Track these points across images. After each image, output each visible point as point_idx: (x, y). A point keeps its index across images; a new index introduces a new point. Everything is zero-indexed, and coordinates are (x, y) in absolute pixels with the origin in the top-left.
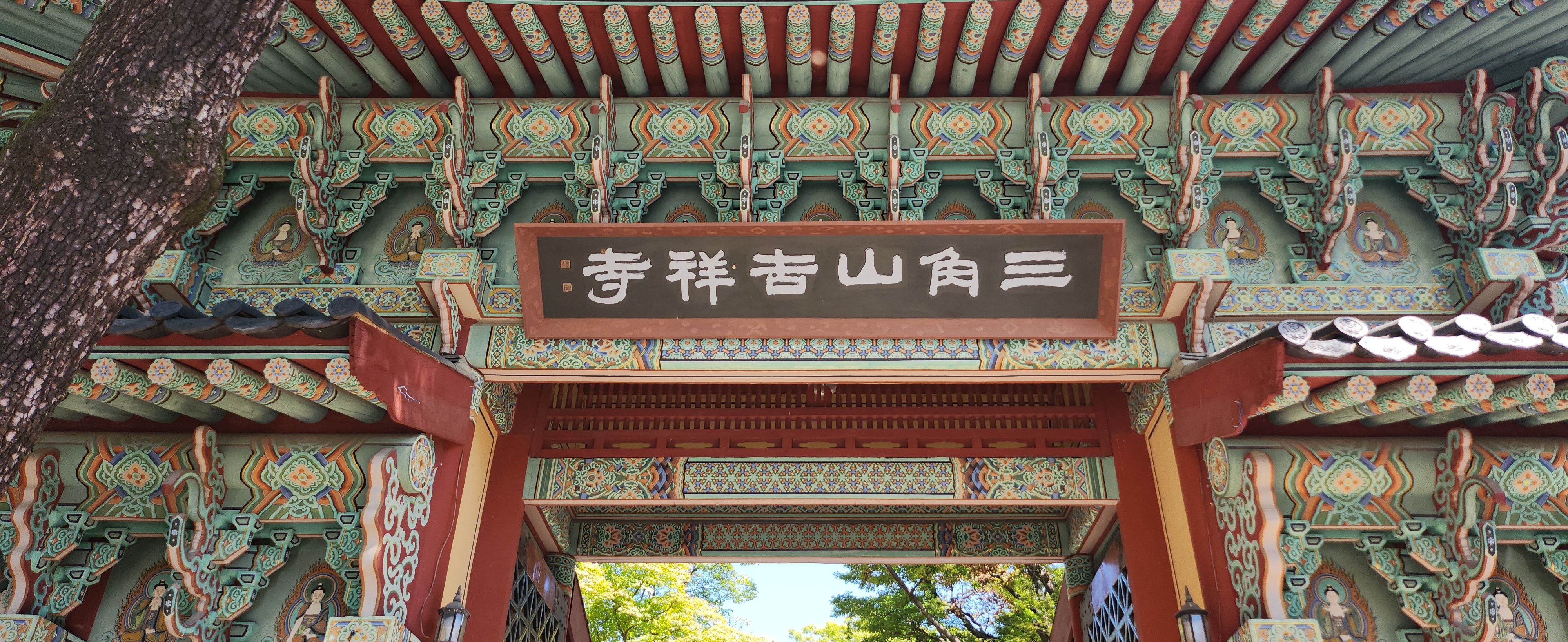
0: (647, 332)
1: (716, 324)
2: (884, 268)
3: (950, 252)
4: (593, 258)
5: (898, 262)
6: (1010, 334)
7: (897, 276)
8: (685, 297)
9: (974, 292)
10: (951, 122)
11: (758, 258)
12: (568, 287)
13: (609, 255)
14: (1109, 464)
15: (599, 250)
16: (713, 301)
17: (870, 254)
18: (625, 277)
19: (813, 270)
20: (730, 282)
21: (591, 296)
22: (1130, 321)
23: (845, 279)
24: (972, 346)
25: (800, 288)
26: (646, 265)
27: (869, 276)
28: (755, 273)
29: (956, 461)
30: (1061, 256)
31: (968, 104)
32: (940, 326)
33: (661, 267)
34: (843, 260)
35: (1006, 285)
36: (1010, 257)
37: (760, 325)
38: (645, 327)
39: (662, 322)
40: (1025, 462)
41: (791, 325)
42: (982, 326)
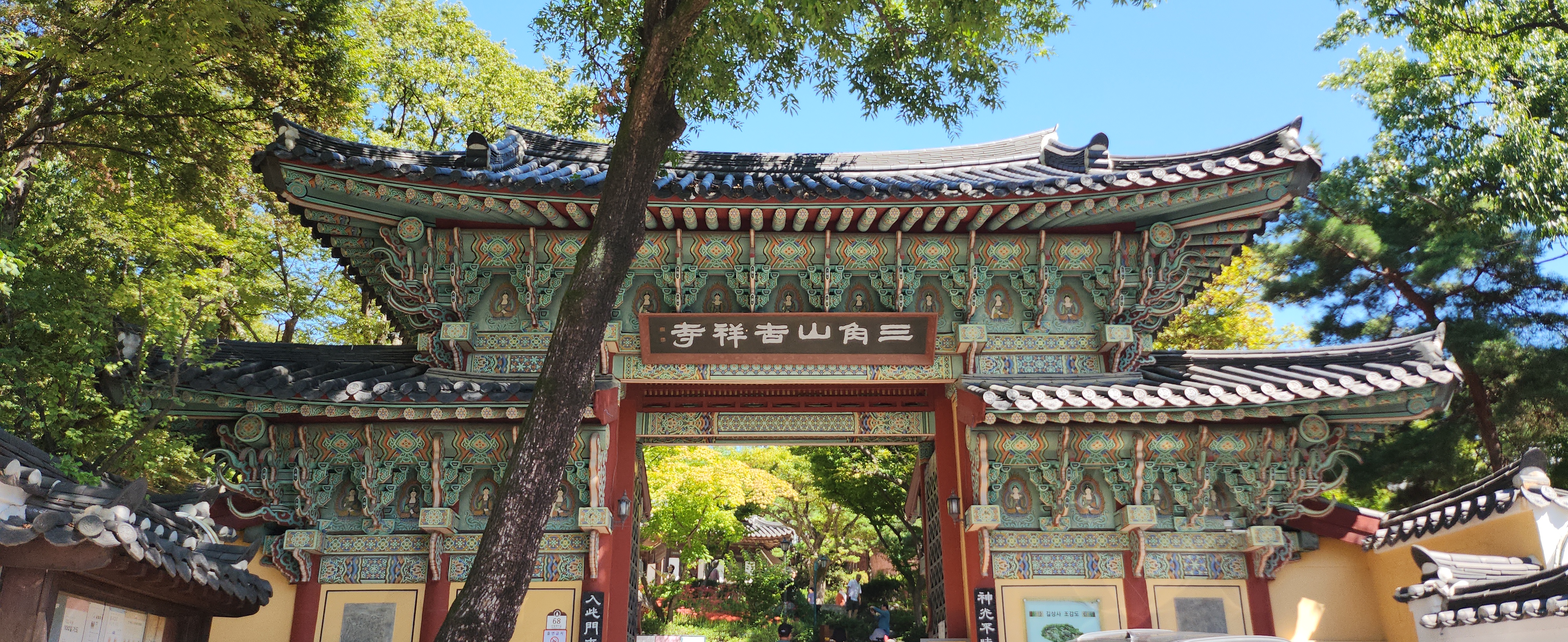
0: (703, 361)
1: (737, 356)
2: (821, 331)
3: (854, 324)
4: (676, 326)
5: (828, 329)
6: (882, 363)
7: (827, 335)
8: (722, 344)
9: (865, 343)
10: (856, 251)
11: (758, 327)
12: (663, 339)
13: (684, 325)
14: (932, 415)
15: (681, 323)
16: (736, 346)
17: (814, 325)
18: (692, 335)
19: (786, 332)
20: (745, 337)
21: (675, 343)
22: (941, 354)
23: (802, 336)
24: (864, 368)
25: (780, 340)
26: (703, 330)
27: (814, 335)
28: (757, 333)
29: (856, 414)
30: (908, 327)
31: (866, 239)
32: (848, 357)
33: (710, 330)
34: (801, 327)
35: (881, 339)
36: (883, 327)
37: (760, 357)
38: (702, 358)
39: (710, 355)
40: (891, 414)
41: (775, 357)
42: (869, 358)
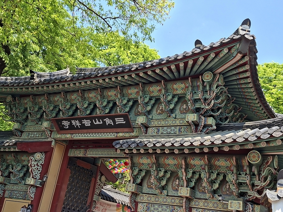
1: (80, 131)
3: (107, 118)
4: (62, 122)
5: (101, 120)
6: (119, 131)
7: (101, 123)
8: (76, 127)
9: (113, 125)
12: (61, 126)
13: (64, 121)
16: (79, 127)
17: (97, 119)
18: (67, 124)
19: (90, 122)
20: (80, 124)
21: (64, 127)
22: (136, 128)
23: (95, 123)
24: (114, 133)
25: (89, 125)
27: (98, 123)
28: (83, 123)
30: (123, 118)
32: (109, 130)
33: (71, 123)
34: (93, 120)
35: (117, 123)
36: (116, 119)
37: (85, 131)
39: (73, 131)
41: (90, 130)
42: (115, 130)
